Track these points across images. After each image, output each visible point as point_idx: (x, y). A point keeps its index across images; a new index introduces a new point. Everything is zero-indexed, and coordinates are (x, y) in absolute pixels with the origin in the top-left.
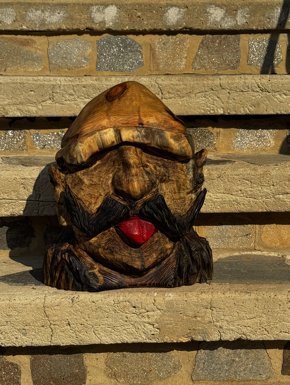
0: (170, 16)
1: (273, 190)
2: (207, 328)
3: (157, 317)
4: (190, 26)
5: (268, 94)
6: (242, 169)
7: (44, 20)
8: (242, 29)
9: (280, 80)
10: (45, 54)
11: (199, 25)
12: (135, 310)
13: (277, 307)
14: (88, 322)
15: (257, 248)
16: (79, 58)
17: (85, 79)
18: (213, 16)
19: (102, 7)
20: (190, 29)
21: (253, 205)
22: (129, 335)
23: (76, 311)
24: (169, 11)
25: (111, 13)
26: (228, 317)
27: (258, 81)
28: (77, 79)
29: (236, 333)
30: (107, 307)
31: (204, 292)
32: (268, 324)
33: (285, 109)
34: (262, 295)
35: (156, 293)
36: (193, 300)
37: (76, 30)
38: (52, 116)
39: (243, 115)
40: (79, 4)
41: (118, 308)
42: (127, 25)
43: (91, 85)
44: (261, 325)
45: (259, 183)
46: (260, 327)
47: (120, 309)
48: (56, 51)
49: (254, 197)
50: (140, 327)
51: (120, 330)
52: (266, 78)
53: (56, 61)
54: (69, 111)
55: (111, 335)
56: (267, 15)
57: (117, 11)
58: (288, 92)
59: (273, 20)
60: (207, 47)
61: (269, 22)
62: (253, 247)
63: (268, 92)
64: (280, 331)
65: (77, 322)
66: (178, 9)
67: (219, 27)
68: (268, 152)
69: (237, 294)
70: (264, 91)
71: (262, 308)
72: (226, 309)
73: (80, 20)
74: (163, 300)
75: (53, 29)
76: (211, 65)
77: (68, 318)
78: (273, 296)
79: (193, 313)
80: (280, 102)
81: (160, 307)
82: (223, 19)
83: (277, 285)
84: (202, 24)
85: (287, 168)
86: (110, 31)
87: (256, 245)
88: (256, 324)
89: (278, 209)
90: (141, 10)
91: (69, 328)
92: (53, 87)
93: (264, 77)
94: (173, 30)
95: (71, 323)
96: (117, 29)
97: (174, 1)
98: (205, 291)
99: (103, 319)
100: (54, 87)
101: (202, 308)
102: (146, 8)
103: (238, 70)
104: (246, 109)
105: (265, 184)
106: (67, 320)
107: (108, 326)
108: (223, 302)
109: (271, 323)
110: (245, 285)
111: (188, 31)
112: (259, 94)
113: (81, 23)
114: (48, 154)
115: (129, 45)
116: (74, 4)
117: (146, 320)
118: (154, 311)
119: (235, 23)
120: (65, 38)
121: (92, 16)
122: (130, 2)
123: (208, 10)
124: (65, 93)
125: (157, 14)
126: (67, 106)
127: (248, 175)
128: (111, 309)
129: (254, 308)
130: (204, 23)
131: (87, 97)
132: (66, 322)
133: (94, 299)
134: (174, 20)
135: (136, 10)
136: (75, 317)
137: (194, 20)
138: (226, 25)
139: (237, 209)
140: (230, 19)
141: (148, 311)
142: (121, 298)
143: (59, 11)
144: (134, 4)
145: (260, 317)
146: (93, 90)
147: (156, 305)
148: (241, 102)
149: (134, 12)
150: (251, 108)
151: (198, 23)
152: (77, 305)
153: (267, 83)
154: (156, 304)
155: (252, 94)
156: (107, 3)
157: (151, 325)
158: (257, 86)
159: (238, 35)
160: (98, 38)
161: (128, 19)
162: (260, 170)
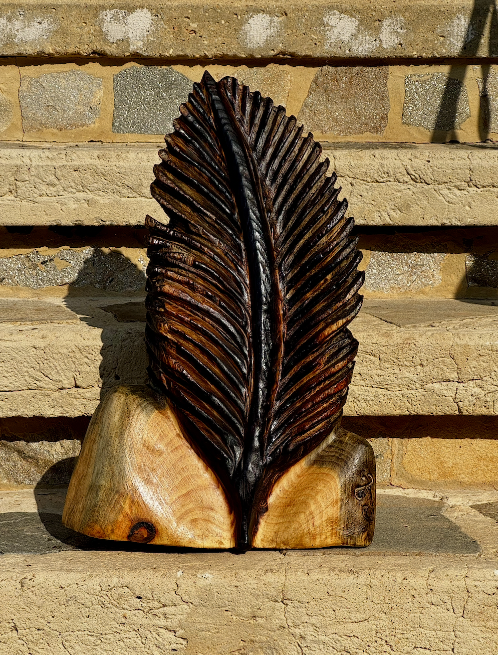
0: (252, 31)
1: (422, 375)
2: (275, 638)
3: (182, 617)
4: (291, 50)
5: (426, 187)
6: (363, 334)
7: (10, 37)
8: (392, 55)
9: (449, 161)
10: (14, 99)
11: (308, 49)
12: (141, 603)
13: (407, 601)
14: (51, 625)
15: (395, 481)
16: (79, 108)
17: (78, 156)
18: (336, 31)
19: (123, 11)
20: (292, 54)
21: (383, 402)
22: (128, 649)
23: (29, 604)
24: (250, 21)
25: (141, 24)
26: (316, 617)
27: (407, 162)
28: (63, 156)
29: (331, 648)
30: (88, 596)
31: (272, 570)
32: (392, 633)
33: (457, 217)
34: (379, 577)
35: (181, 571)
36: (249, 586)
37: (72, 54)
38: (15, 224)
39: (379, 226)
40: (78, 6)
41: (108, 600)
42: (171, 47)
43: (90, 167)
44: (379, 635)
45: (396, 360)
46: (376, 639)
47: (113, 601)
48: (35, 95)
49: (386, 386)
50: (149, 636)
51: (112, 640)
52: (421, 157)
53: (34, 114)
54: (47, 214)
55: (95, 649)
56: (439, 30)
57: (152, 19)
58: (463, 183)
59: (451, 39)
60: (325, 90)
61: (443, 44)
62: (388, 481)
63: (426, 183)
64: (413, 647)
65: (31, 625)
66: (268, 17)
67: (347, 52)
68: (430, 295)
69: (332, 574)
70: (418, 181)
71: (380, 602)
72: (312, 603)
73: (82, 35)
74: (194, 585)
75: (29, 53)
76: (333, 123)
77: (13, 617)
78: (399, 580)
79: (250, 610)
80: (448, 202)
81: (186, 598)
82: (354, 36)
83: (412, 558)
84: (314, 45)
85: (448, 333)
86: (138, 57)
87: (394, 476)
88: (369, 633)
89: (430, 410)
90: (197, 19)
91: (16, 635)
92: (16, 169)
93: (418, 155)
94: (260, 56)
95: (20, 626)
96: (151, 54)
97: (262, 2)
98: (273, 568)
99: (80, 620)
100: (18, 171)
101: (267, 600)
102: (207, 14)
103: (384, 134)
104: (385, 214)
105: (406, 363)
106: (11, 621)
107: (89, 634)
108: (305, 589)
109: (397, 631)
110: (351, 557)
111: (287, 59)
112: (409, 186)
113: (81, 41)
114: (7, 295)
115: (176, 84)
116: (69, 6)
117: (162, 622)
118: (176, 606)
119: (378, 46)
120: (52, 70)
121: (104, 30)
122: (176, 4)
123: (325, 20)
124: (40, 181)
125: (228, 26)
126: (43, 206)
127: (374, 345)
128: (94, 602)
129: (365, 601)
130: (318, 44)
131: (81, 188)
132: (10, 625)
133: (63, 582)
134: (260, 38)
135: (189, 18)
136: (26, 615)
137: (298, 39)
138: (360, 49)
139: (353, 410)
140: (367, 37)
141: (164, 606)
142: (114, 581)
143: (40, 20)
144: (184, 8)
145: (376, 618)
146: (93, 177)
147: (180, 594)
148: (374, 201)
149: (185, 22)
150: (392, 213)
151: (307, 43)
152: (31, 594)
153: (423, 167)
154: (180, 591)
155: (395, 187)
156: (132, 5)
157: (170, 631)
158: (406, 172)
159: (384, 68)
160: (116, 70)
161: (172, 36)
162: (398, 335)
